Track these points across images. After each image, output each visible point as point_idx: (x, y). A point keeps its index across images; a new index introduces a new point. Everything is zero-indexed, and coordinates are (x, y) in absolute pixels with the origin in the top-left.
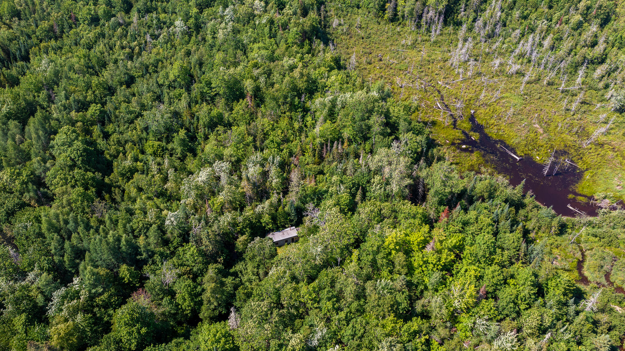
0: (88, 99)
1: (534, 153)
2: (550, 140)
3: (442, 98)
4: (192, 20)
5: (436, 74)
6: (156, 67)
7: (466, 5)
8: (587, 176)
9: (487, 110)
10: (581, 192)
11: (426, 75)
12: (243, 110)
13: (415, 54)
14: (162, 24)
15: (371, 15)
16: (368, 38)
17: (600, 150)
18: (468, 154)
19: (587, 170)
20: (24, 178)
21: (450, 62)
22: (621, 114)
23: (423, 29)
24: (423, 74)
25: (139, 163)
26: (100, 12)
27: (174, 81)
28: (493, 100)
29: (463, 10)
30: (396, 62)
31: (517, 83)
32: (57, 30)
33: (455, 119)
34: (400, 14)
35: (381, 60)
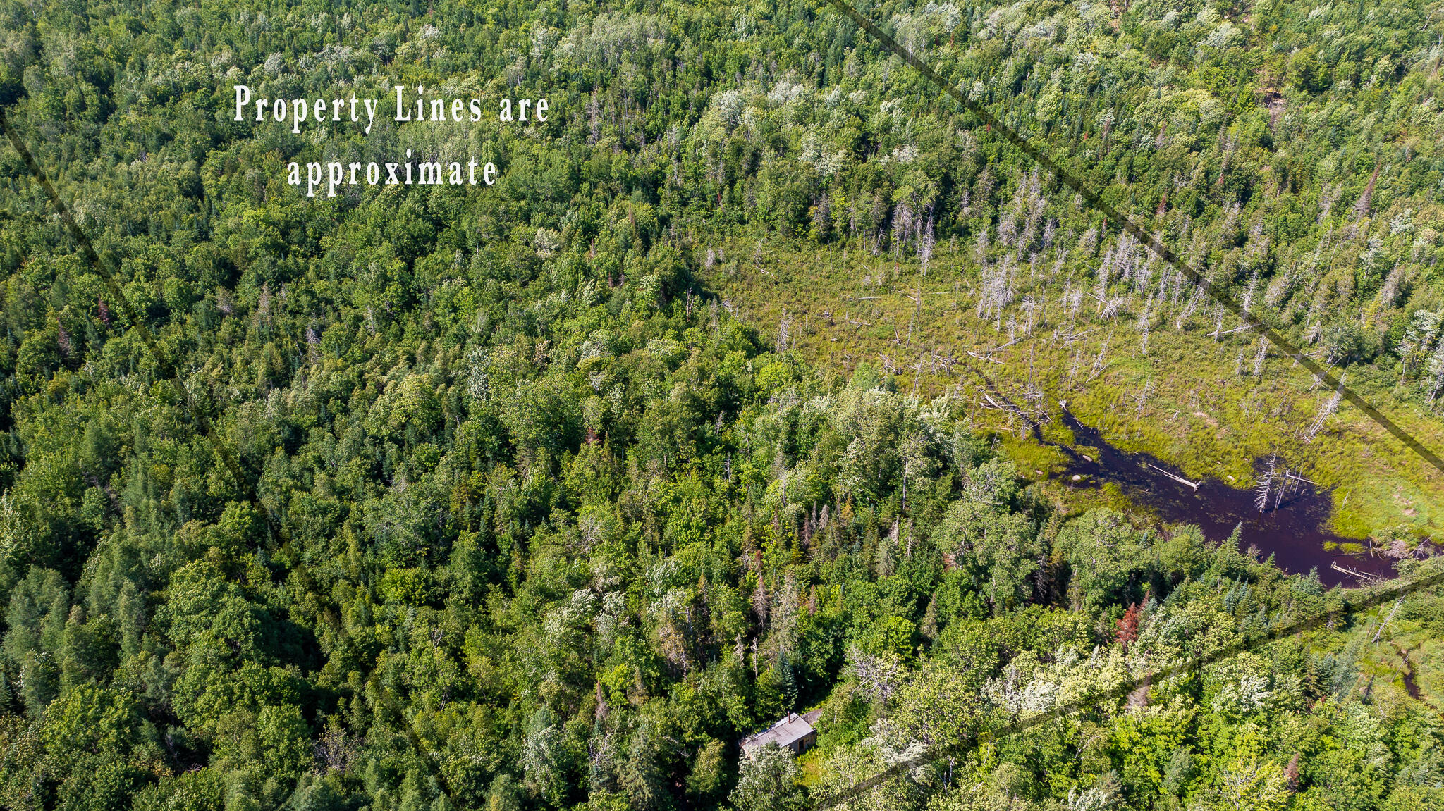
0: (212, 491)
1: (1219, 469)
2: (1238, 437)
3: (990, 384)
4: (395, 287)
5: (958, 338)
6: (346, 400)
7: (971, 193)
8: (1340, 500)
9: (1091, 398)
10: (1343, 535)
11: (938, 342)
12: (593, 467)
13: (897, 302)
14: (323, 304)
15: (778, 235)
16: (787, 281)
17: (1339, 443)
18: (1091, 491)
19: (1334, 487)
20: (120, 711)
21: (979, 308)
22: (1344, 367)
23: (896, 251)
24: (932, 341)
25: (378, 628)
26: (170, 294)
27: (403, 426)
28: (1094, 374)
29: (965, 203)
30: (865, 323)
31: (1124, 335)
32: (69, 347)
33: (1033, 423)
34: (838, 225)
35: (832, 324)
